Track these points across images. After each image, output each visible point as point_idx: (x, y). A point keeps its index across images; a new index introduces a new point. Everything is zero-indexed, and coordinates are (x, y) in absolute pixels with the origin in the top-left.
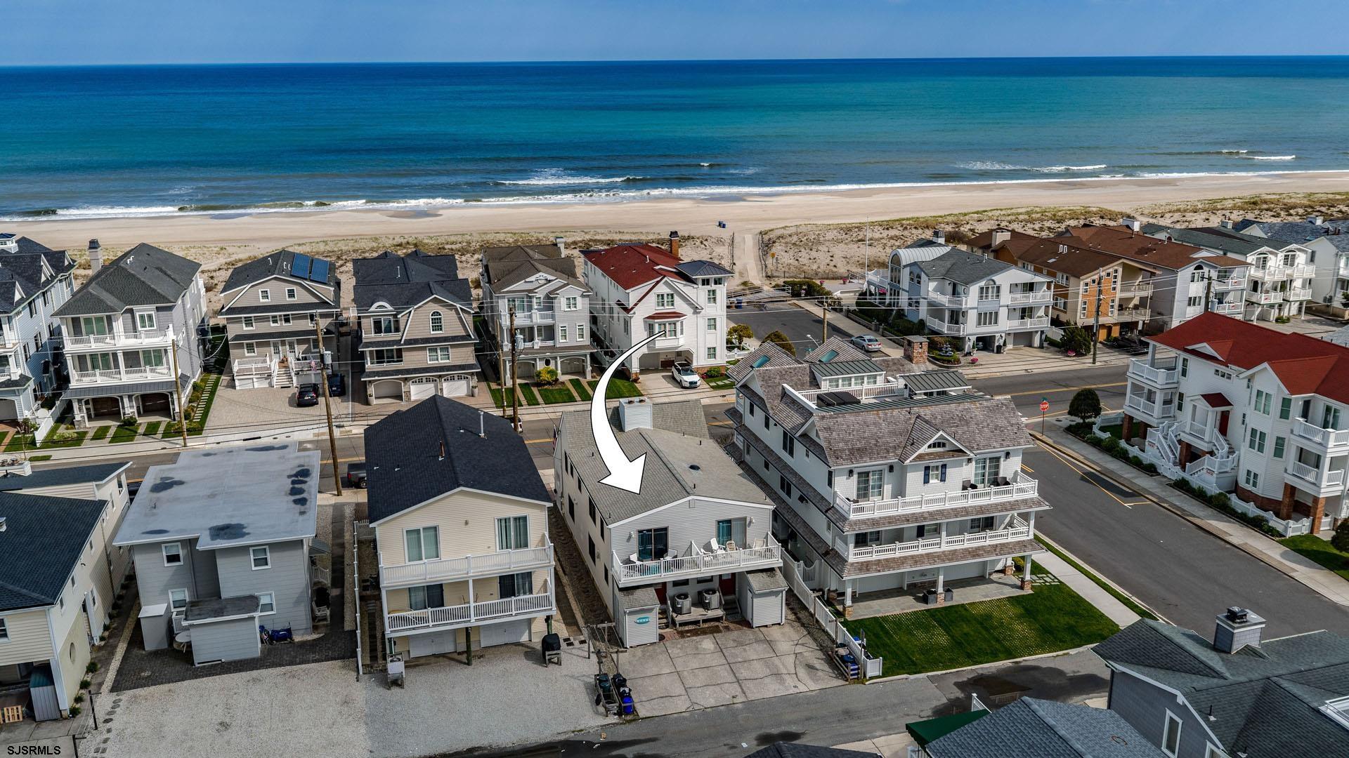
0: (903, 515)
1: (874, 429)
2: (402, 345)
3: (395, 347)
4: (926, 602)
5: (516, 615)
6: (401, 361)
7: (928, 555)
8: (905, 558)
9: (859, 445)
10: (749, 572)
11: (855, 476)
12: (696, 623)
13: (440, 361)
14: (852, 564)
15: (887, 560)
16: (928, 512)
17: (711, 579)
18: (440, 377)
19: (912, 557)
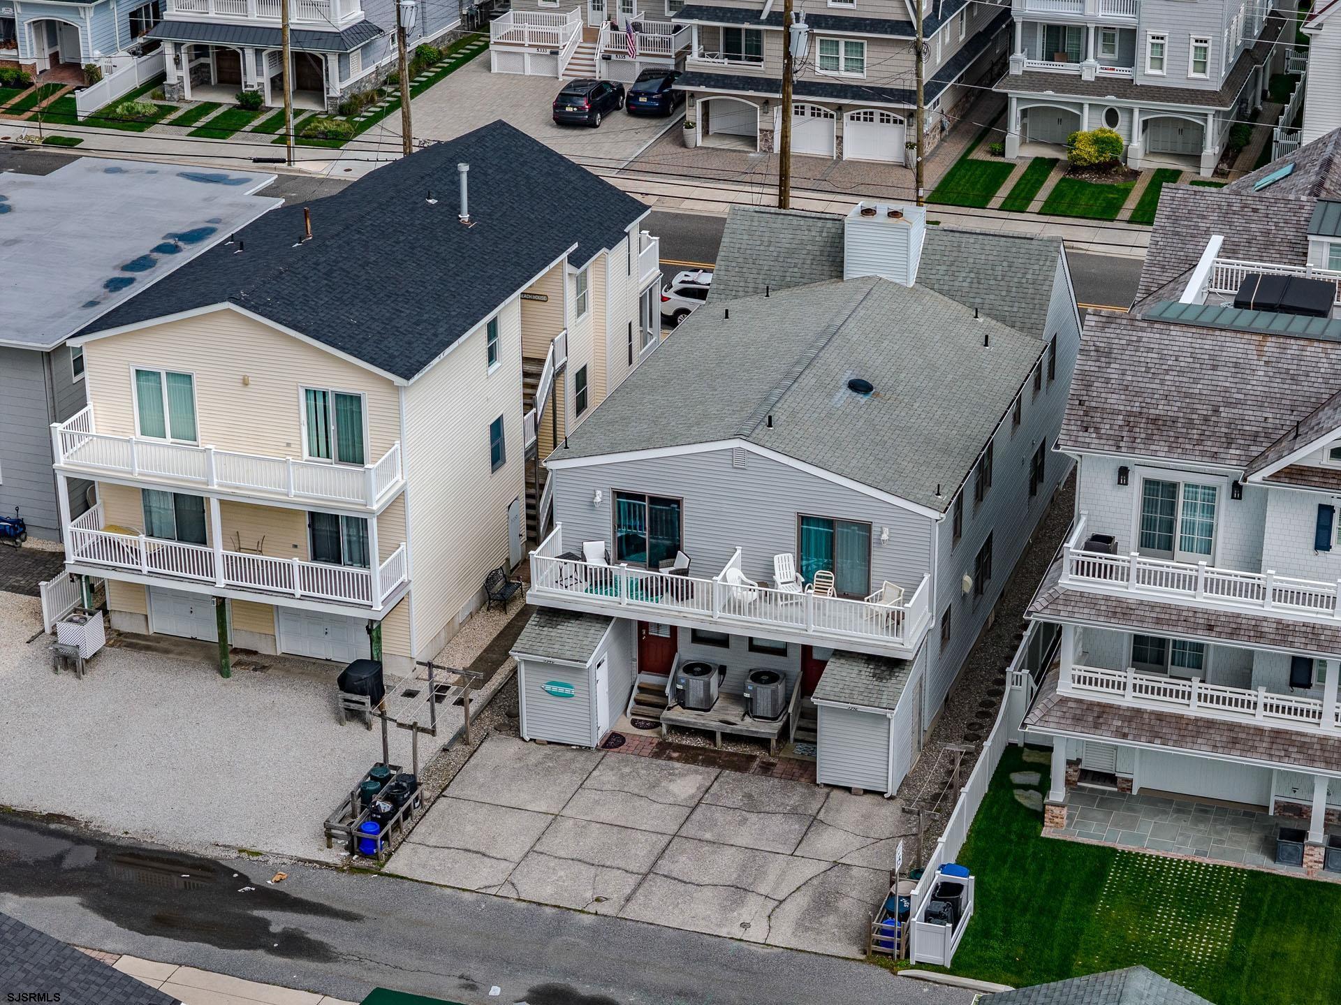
0: (1206, 612)
1: (1224, 378)
2: (761, 23)
3: (746, 26)
4: (1275, 856)
5: (303, 597)
6: (760, 60)
7: (1277, 734)
8: (1211, 724)
9: (1161, 409)
10: (839, 654)
11: (1135, 488)
12: (709, 735)
13: (844, 74)
14: (1064, 701)
15: (1160, 716)
16: (1279, 622)
17: (780, 650)
18: (840, 108)
19: (1231, 727)
